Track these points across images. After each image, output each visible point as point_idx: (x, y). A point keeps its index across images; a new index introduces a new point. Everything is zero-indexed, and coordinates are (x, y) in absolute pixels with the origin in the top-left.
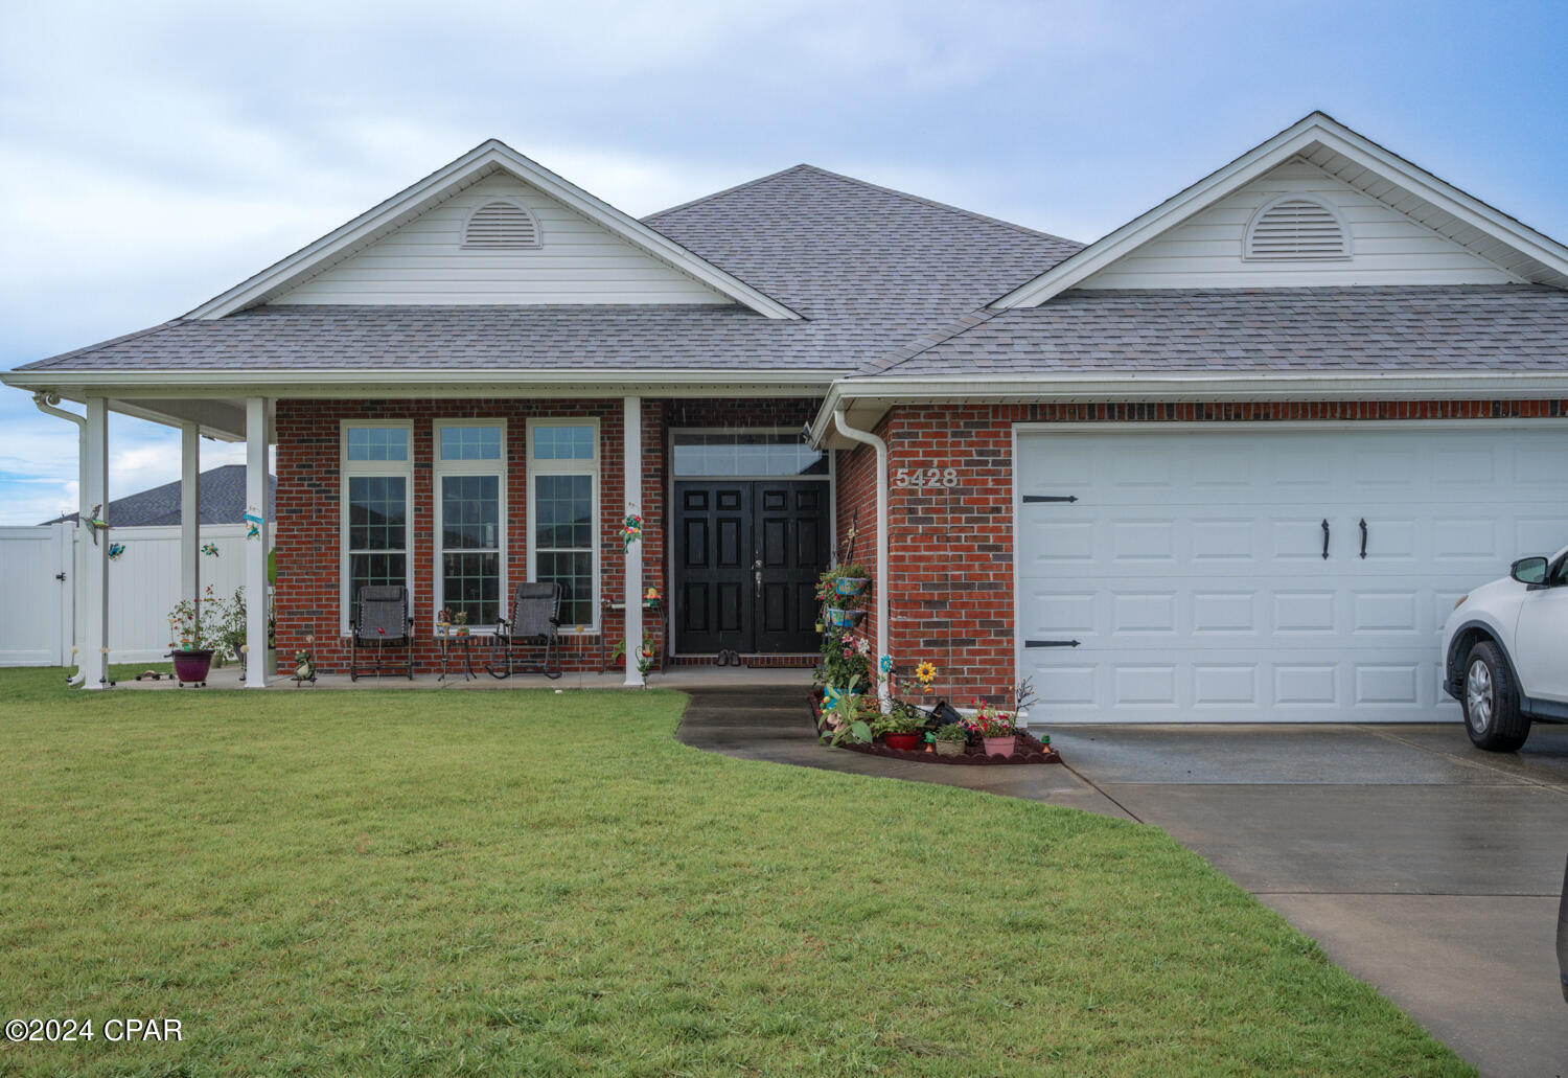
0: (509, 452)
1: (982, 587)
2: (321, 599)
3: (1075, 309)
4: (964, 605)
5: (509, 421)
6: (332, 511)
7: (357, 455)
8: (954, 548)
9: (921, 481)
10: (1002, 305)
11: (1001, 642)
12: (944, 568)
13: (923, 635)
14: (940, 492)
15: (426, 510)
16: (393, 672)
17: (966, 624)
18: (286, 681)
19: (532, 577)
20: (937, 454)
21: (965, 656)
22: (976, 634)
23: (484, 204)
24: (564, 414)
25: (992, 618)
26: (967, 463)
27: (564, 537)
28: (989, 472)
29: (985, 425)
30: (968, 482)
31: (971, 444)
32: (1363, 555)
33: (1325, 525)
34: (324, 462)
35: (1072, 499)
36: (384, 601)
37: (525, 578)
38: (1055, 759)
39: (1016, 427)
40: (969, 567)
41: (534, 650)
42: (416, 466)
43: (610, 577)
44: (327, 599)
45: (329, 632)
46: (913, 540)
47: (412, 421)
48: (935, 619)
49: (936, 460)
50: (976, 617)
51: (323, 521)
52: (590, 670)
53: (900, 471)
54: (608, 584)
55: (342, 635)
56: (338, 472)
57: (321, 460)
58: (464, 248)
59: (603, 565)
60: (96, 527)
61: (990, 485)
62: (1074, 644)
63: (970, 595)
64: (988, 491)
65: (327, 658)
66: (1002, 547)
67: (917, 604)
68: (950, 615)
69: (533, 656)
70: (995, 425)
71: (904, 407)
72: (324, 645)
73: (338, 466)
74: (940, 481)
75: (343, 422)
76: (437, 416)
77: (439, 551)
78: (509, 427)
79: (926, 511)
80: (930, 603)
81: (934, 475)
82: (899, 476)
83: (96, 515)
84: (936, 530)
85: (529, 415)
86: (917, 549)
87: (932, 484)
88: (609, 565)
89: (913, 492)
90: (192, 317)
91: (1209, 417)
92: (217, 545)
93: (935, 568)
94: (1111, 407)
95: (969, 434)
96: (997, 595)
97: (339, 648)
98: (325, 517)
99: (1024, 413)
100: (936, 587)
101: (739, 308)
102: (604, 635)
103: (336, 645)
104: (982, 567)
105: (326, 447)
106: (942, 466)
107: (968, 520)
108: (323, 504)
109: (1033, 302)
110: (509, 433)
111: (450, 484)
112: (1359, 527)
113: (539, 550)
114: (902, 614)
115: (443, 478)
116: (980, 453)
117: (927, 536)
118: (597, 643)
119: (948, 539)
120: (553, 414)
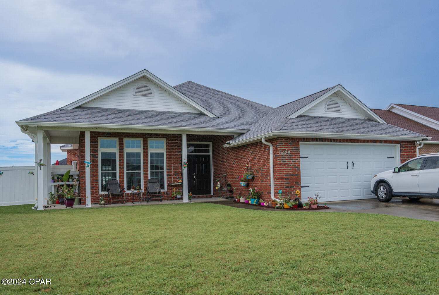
0: (143, 147)
1: (295, 175)
2: (94, 184)
3: (302, 119)
4: (292, 179)
5: (143, 139)
6: (96, 161)
7: (103, 147)
8: (290, 167)
9: (284, 153)
10: (289, 117)
11: (299, 186)
12: (288, 171)
13: (285, 185)
14: (287, 156)
15: (122, 161)
16: (114, 203)
17: (293, 183)
18: (97, 205)
19: (149, 178)
20: (287, 148)
21: (292, 190)
22: (294, 185)
23: (140, 85)
24: (157, 138)
25: (297, 182)
26: (292, 150)
27: (157, 168)
28: (296, 152)
29: (295, 142)
30: (292, 154)
31: (293, 146)
32: (353, 168)
33: (347, 163)
34: (94, 148)
35: (307, 157)
36: (114, 184)
37: (148, 178)
38: (328, 208)
39: (300, 142)
40: (293, 171)
41: (151, 196)
42: (119, 150)
43: (169, 177)
44: (95, 184)
45: (96, 193)
46: (283, 166)
47: (118, 138)
48: (287, 182)
49: (286, 149)
50: (294, 181)
51: (94, 164)
52: (165, 200)
53: (280, 151)
54: (169, 179)
55: (99, 194)
56: (98, 151)
57: (93, 148)
58: (134, 95)
59: (167, 174)
60: (41, 165)
61: (296, 154)
62: (308, 187)
63: (293, 177)
64: (296, 155)
65: (95, 200)
66: (298, 167)
67: (284, 179)
68: (290, 181)
69: (150, 197)
70: (296, 142)
71: (280, 138)
72: (95, 196)
73: (98, 149)
74: (287, 153)
75: (99, 138)
76: (125, 137)
77: (125, 171)
78: (143, 140)
79: (285, 159)
80: (286, 179)
81: (286, 152)
82: (280, 152)
83: (41, 162)
84: (287, 163)
85: (148, 137)
86: (283, 167)
87: (286, 154)
88: (169, 174)
89: (282, 156)
90: (63, 109)
91: (332, 142)
92: (33, 172)
93: (287, 172)
94: (316, 139)
95: (292, 144)
96: (298, 177)
97: (99, 197)
98: (95, 163)
99: (302, 140)
100: (287, 175)
101: (201, 114)
102: (168, 192)
103: (98, 196)
104: (295, 171)
105: (95, 145)
106: (288, 150)
107: (292, 161)
108: (94, 159)
109: (294, 117)
110: (143, 142)
111: (128, 154)
112: (352, 163)
113: (151, 171)
114: (281, 181)
115: (126, 153)
116: (294, 148)
117: (285, 165)
118: (166, 193)
119: (289, 165)
120: (155, 137)
